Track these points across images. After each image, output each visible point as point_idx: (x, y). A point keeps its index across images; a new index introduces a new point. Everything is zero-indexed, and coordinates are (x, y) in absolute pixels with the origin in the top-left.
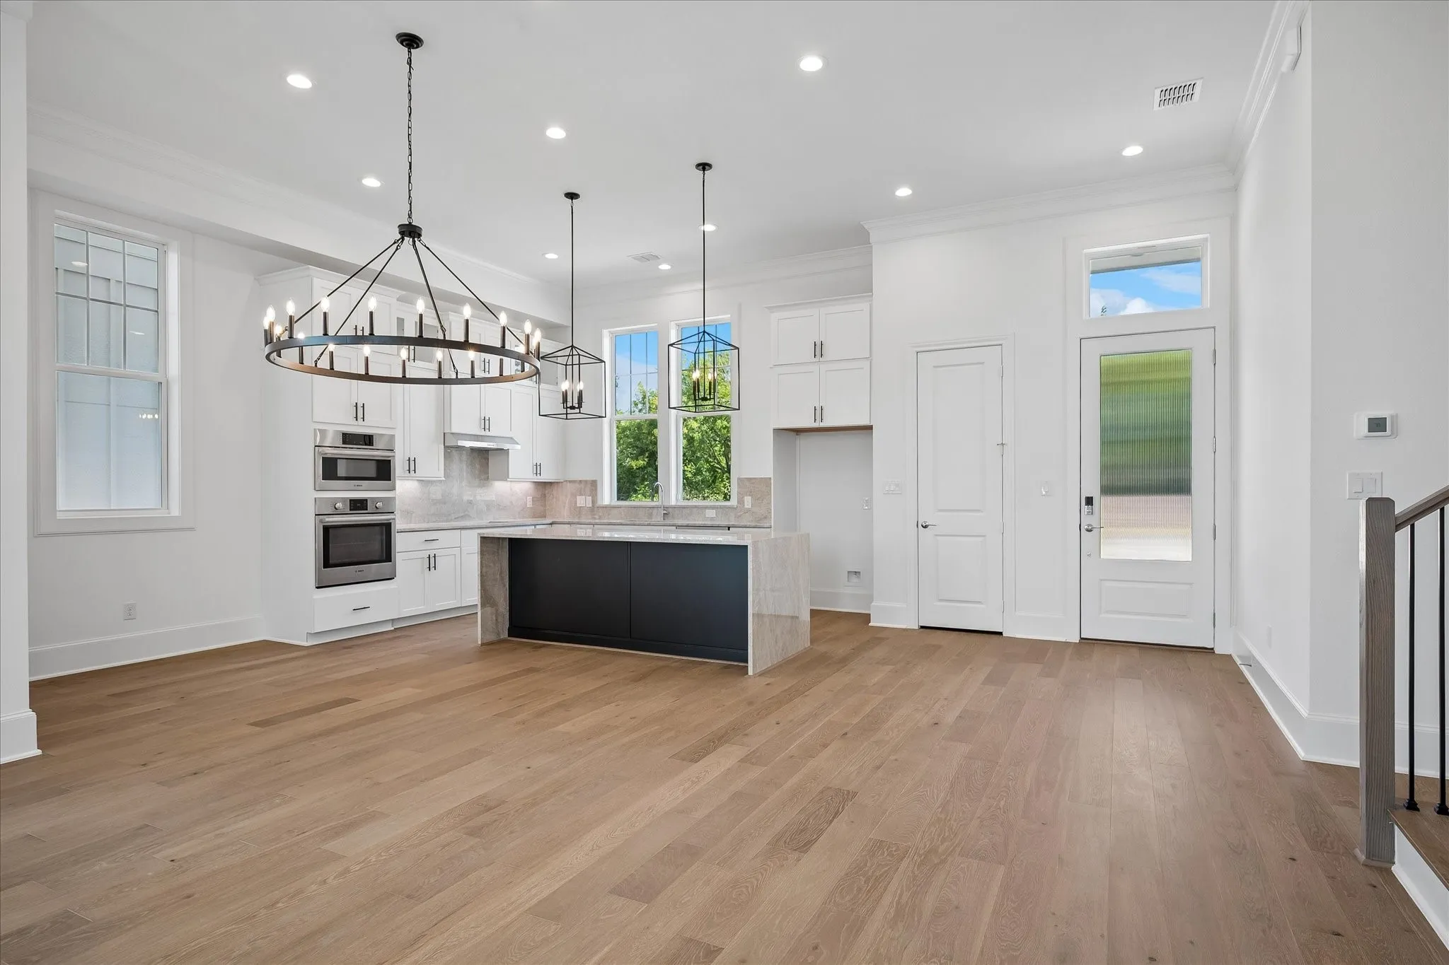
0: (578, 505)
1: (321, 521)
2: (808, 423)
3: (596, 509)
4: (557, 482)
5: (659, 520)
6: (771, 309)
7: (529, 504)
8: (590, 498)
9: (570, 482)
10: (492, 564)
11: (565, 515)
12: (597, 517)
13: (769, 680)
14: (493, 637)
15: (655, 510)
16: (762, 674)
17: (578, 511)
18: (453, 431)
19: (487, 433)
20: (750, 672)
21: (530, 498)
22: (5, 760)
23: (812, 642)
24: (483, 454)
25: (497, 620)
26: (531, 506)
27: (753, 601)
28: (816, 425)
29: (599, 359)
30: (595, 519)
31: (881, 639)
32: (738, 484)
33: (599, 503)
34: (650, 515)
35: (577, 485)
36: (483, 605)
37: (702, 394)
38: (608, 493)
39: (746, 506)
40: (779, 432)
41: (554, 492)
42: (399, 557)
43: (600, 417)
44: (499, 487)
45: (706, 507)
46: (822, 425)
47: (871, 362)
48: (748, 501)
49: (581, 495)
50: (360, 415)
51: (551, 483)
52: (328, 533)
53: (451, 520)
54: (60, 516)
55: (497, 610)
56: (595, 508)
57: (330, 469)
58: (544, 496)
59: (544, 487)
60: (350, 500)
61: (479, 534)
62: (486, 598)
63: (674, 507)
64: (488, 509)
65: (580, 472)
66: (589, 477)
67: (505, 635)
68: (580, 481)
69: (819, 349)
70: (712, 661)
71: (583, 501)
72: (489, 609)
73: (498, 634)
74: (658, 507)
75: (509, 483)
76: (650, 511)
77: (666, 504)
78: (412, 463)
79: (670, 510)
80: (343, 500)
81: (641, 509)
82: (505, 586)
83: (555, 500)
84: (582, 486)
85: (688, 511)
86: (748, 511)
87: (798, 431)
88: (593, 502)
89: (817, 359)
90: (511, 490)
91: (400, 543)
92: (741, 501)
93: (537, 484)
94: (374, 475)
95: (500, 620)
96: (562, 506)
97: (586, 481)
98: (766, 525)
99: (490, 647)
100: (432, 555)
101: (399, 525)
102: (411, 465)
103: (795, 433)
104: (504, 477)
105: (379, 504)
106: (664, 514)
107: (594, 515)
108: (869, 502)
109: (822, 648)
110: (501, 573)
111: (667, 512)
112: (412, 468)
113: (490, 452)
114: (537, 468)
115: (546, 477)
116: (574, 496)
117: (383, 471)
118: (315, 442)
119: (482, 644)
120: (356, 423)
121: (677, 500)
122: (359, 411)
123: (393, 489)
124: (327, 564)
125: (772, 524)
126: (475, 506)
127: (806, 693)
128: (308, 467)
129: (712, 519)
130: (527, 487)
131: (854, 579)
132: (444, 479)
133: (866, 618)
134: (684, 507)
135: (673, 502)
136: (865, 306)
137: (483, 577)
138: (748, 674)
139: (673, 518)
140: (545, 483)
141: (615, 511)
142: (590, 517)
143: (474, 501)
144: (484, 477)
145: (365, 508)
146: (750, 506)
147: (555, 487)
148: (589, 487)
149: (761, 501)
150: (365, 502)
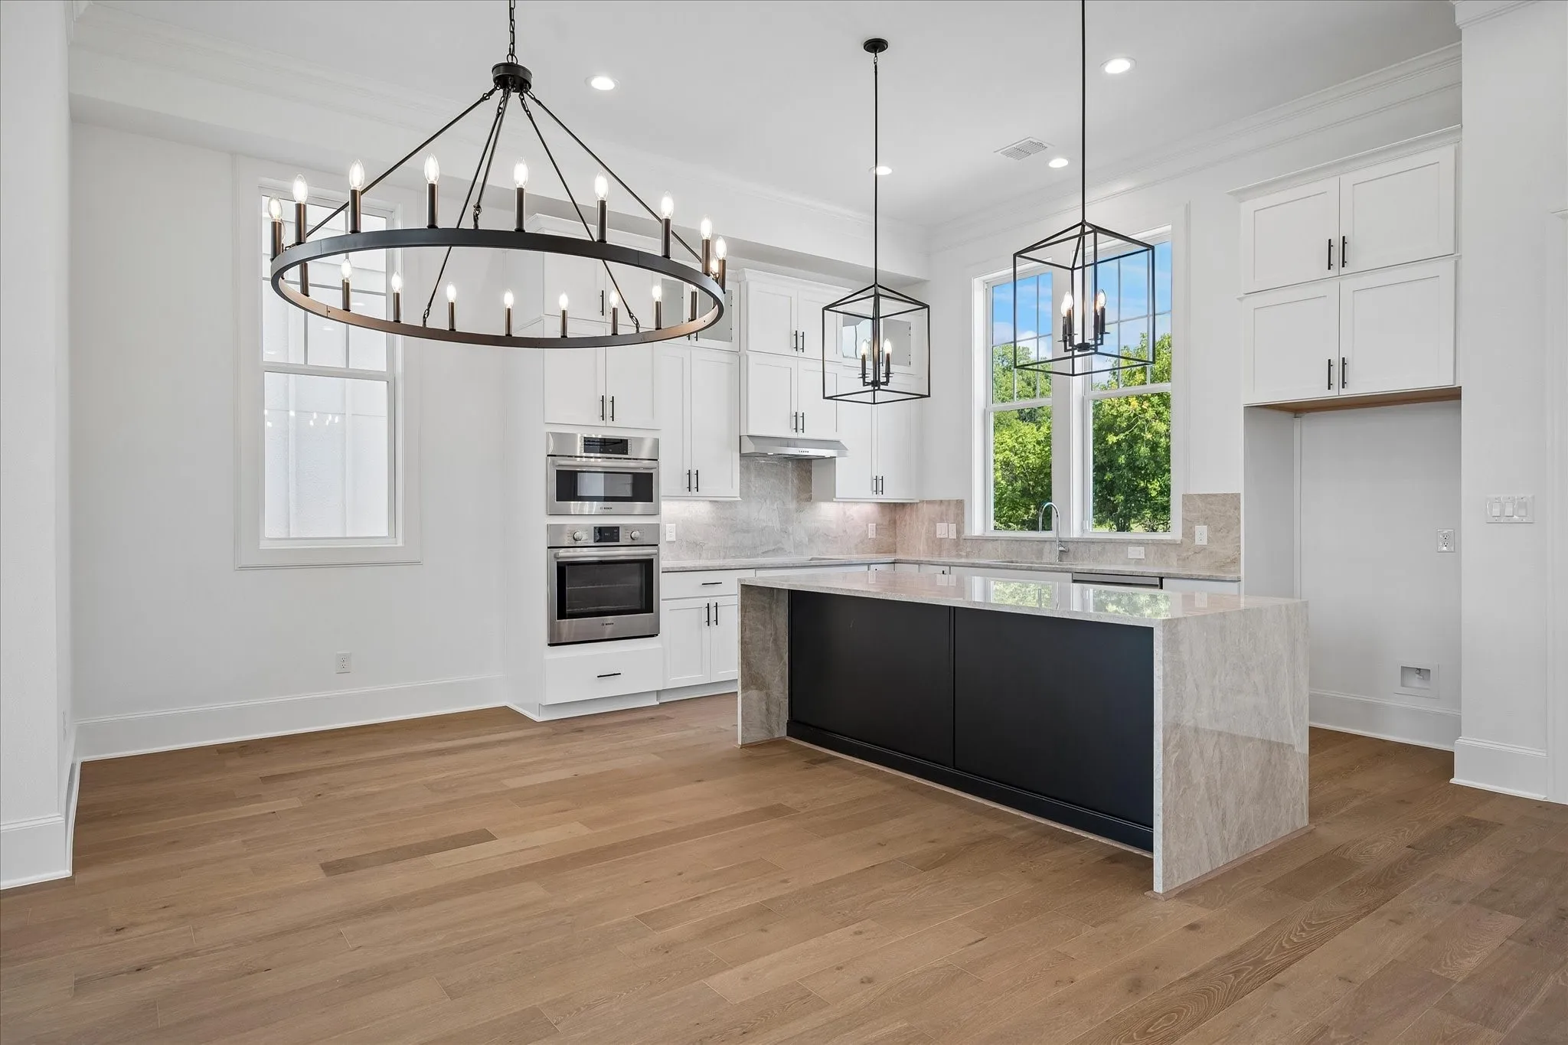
0: (938, 537)
1: (556, 557)
2: (1315, 390)
3: (961, 543)
4: (911, 503)
5: (1053, 561)
6: (1241, 195)
7: (872, 534)
8: (953, 527)
9: (928, 503)
10: (760, 627)
11: (921, 548)
12: (963, 554)
13: (1199, 914)
14: (759, 735)
15: (1047, 546)
16: (1186, 893)
17: (937, 544)
18: (751, 433)
19: (801, 435)
20: (1158, 887)
21: (872, 526)
22: (7, 884)
23: (1314, 813)
24: (804, 464)
25: (767, 710)
26: (874, 536)
27: (1165, 745)
28: (1333, 394)
29: (917, 302)
30: (960, 556)
31: (1482, 827)
32: (1184, 504)
33: (967, 533)
34: (1040, 554)
35: (937, 507)
36: (745, 687)
37: (1078, 340)
38: (980, 520)
39: (1198, 542)
40: (1254, 411)
41: (908, 517)
42: (665, 607)
43: (922, 396)
44: (827, 512)
45: (1130, 542)
46: (1345, 393)
47: (1456, 263)
48: (1202, 535)
49: (942, 521)
50: (608, 412)
51: (903, 504)
52: (564, 571)
53: (757, 556)
54: (264, 545)
55: (768, 695)
56: (960, 541)
57: (567, 486)
58: (893, 523)
59: (894, 511)
60: (595, 528)
61: (739, 580)
62: (751, 677)
63: (1077, 542)
64: (811, 540)
65: (942, 490)
66: (953, 495)
67: (781, 732)
68: (941, 501)
69: (1338, 254)
70: (1091, 837)
71: (945, 530)
72: (754, 694)
73: (771, 731)
74: (1051, 541)
75: (835, 505)
76: (1040, 547)
77: (1064, 536)
78: (694, 478)
79: (1071, 547)
80: (585, 528)
81: (1026, 544)
82: (782, 658)
83: (907, 527)
84: (944, 508)
85: (1097, 548)
86: (1203, 549)
87: (1297, 410)
88: (959, 532)
89: (1333, 272)
90: (845, 513)
91: (666, 586)
92: (1188, 533)
93: (884, 506)
94: (629, 494)
95: (774, 709)
96: (916, 539)
97: (949, 501)
98: (1229, 576)
99: (756, 751)
100: (712, 605)
101: (665, 560)
102: (692, 481)
103: (1292, 415)
104: (830, 496)
105: (635, 534)
106: (1061, 551)
107: (960, 550)
108: (1452, 539)
109: (1335, 834)
110: (775, 641)
111: (1066, 549)
112: (694, 485)
113: (814, 462)
114: (878, 484)
115: (891, 495)
116: (933, 522)
117: (643, 487)
118: (547, 450)
119: (743, 746)
120: (603, 423)
121: (1083, 530)
122: (607, 407)
123: (656, 513)
124: (562, 614)
125: (1242, 575)
126: (791, 537)
127: (1280, 978)
128: (540, 483)
129: (1138, 561)
130: (869, 509)
131: (1415, 681)
132: (740, 499)
133: (1445, 762)
134: (1092, 542)
135: (1075, 533)
136: (1444, 154)
137: (744, 643)
138: (1153, 889)
139: (1075, 558)
140: (895, 504)
141: (990, 546)
142: (953, 554)
143: (790, 529)
144: (805, 496)
145: (616, 538)
146: (1205, 542)
147: (908, 510)
148: (952, 511)
149: (1224, 534)
150: (616, 531)
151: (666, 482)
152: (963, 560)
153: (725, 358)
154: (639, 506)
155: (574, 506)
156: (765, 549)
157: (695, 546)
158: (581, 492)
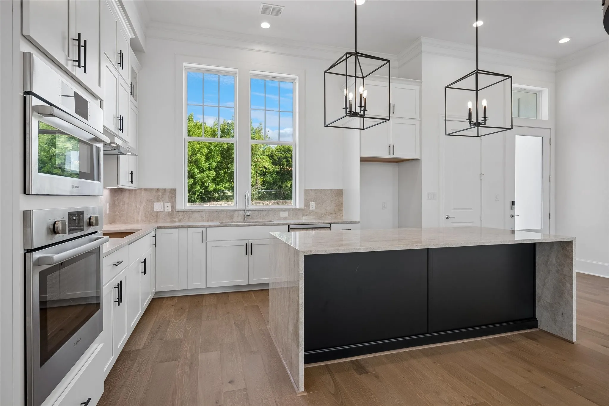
0: (155, 210)
3: (175, 213)
8: (168, 204)
9: (146, 190)
12: (177, 220)
17: (155, 215)
30: (175, 222)
32: (305, 193)
33: (179, 208)
34: (232, 217)
35: (154, 193)
39: (311, 209)
41: (126, 200)
45: (282, 210)
46: (392, 157)
48: (312, 205)
49: (158, 201)
58: (114, 202)
63: (254, 211)
65: (157, 182)
66: (168, 186)
68: (158, 189)
71: (161, 207)
74: (239, 211)
76: (232, 213)
79: (251, 213)
81: (223, 213)
83: (126, 206)
84: (160, 193)
85: (264, 213)
86: (313, 211)
88: (173, 207)
92: (307, 205)
96: (135, 212)
97: (165, 190)
107: (174, 218)
116: (150, 202)
121: (253, 205)
129: (285, 218)
134: (262, 210)
139: (252, 218)
141: (196, 215)
142: (169, 220)
146: (314, 209)
147: (127, 194)
148: (167, 194)
149: (321, 205)
152: (177, 224)
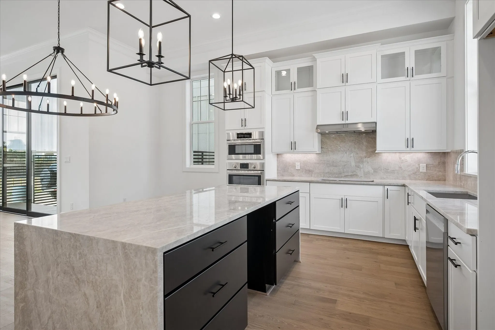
0: (455, 173)
7: (423, 169)
9: (453, 152)
11: (451, 179)
17: (455, 177)
18: (318, 124)
26: (425, 171)
30: (461, 186)
33: (464, 171)
35: (455, 155)
41: (448, 161)
50: (244, 124)
56: (461, 176)
57: (232, 150)
58: (443, 164)
59: (444, 157)
60: (241, 164)
64: (375, 172)
68: (456, 151)
80: (237, 163)
83: (448, 166)
88: (461, 171)
90: (400, 158)
94: (253, 152)
96: (450, 174)
105: (254, 166)
112: (293, 147)
114: (409, 142)
116: (454, 164)
118: (226, 139)
120: (242, 128)
123: (264, 158)
130: (419, 156)
132: (319, 152)
143: (361, 166)
144: (370, 150)
145: (248, 167)
147: (448, 156)
150: (247, 165)
151: (267, 147)
153: (310, 94)
154: (255, 156)
155: (233, 156)
156: (346, 174)
157: (309, 172)
158: (236, 152)
